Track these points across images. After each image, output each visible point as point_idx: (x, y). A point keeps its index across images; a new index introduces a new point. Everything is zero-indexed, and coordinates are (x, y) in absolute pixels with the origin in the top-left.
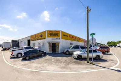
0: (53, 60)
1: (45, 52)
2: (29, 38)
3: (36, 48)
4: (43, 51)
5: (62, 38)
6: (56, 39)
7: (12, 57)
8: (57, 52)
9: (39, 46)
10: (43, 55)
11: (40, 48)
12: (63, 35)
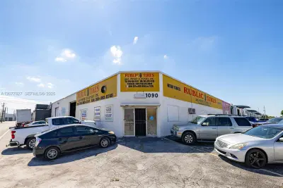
0: (140, 167)
1: (114, 135)
2: (74, 99)
3: (89, 121)
4: (106, 132)
5: (165, 94)
6: (148, 96)
7: (10, 147)
8: (150, 135)
9: (97, 118)
10: (105, 143)
11: (98, 121)
12: (168, 85)
